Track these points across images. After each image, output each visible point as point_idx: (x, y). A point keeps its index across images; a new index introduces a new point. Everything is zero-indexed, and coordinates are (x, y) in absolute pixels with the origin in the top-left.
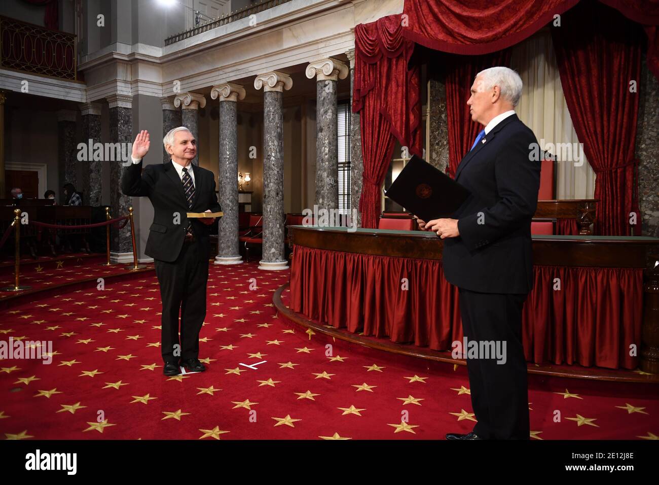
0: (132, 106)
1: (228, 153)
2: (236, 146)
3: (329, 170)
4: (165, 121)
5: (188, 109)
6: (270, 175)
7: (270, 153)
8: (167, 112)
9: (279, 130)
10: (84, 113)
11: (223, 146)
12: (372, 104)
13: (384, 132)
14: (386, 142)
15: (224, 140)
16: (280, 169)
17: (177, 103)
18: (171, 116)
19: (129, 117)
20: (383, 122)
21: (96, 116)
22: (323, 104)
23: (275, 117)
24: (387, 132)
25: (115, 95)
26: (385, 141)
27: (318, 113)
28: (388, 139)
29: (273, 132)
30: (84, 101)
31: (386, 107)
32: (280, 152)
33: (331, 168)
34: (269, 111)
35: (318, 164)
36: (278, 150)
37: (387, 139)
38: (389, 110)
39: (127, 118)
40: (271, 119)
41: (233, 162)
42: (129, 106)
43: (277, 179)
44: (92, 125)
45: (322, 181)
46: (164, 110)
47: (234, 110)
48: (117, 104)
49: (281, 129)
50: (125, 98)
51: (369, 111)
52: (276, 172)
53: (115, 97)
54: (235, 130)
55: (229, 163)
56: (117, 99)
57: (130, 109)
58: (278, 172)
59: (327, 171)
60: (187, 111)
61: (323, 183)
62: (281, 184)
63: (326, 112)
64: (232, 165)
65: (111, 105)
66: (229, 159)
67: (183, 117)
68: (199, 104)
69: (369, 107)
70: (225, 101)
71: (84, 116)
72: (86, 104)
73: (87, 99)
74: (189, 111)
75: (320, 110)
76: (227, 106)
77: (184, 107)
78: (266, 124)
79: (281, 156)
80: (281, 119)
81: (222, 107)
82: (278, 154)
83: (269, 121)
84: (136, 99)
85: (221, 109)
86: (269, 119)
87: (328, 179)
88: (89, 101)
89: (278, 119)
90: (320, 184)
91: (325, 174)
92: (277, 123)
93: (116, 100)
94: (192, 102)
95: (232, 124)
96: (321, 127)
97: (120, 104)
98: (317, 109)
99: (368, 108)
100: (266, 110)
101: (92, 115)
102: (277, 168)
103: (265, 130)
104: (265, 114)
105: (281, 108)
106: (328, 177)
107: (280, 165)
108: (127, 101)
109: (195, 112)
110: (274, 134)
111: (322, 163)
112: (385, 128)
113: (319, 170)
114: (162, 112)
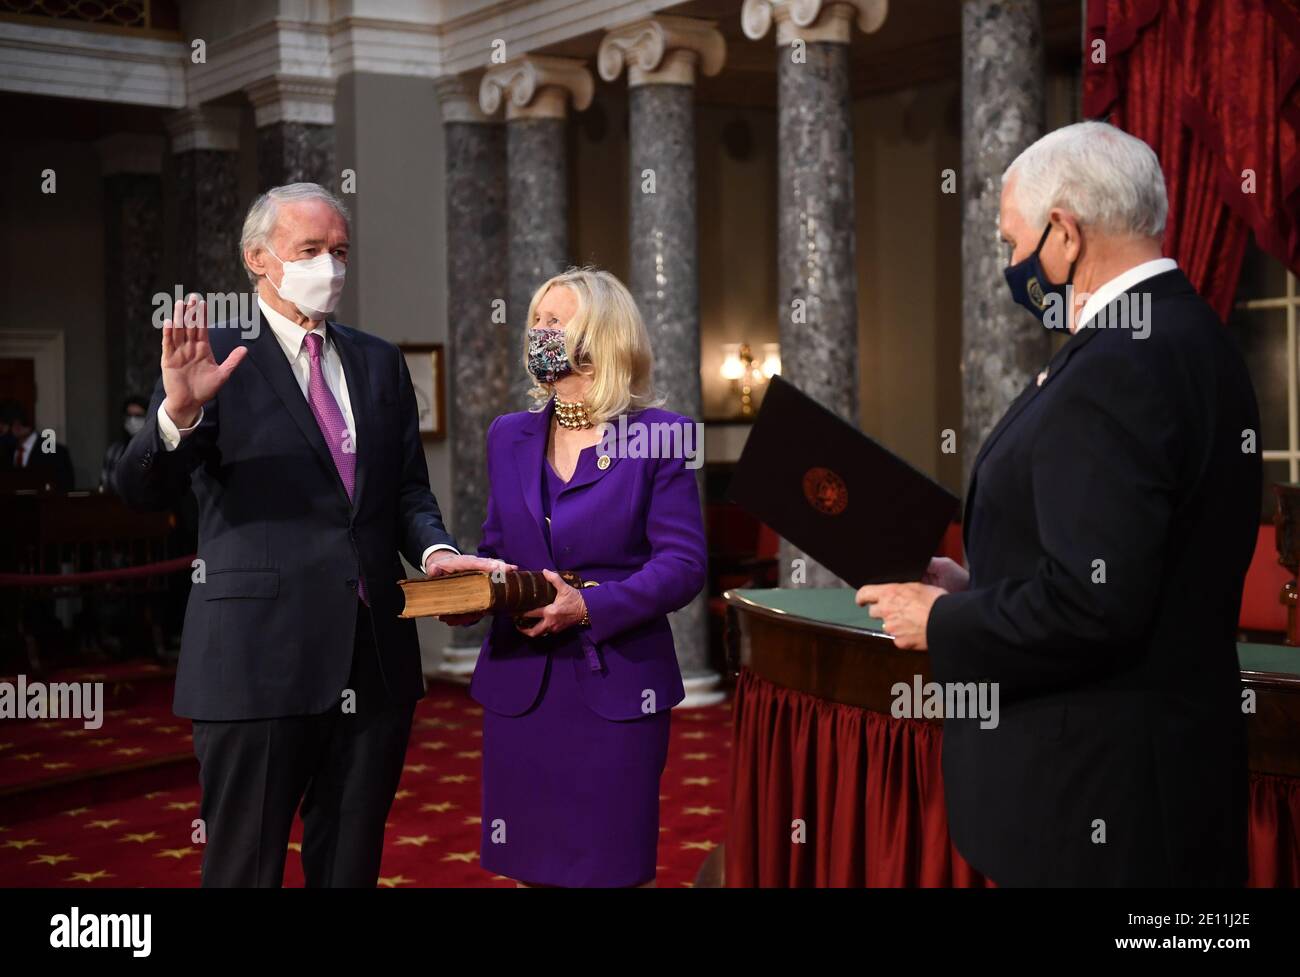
0: (337, 114)
1: (660, 279)
2: (690, 255)
3: (1012, 348)
4: (451, 166)
5: (526, 119)
6: (801, 366)
7: (799, 283)
8: (459, 133)
9: (835, 191)
10: (181, 144)
11: (641, 257)
12: (1153, 82)
13: (1199, 193)
14: (1208, 233)
15: (646, 232)
16: (842, 343)
17: (489, 99)
18: (474, 145)
19: (322, 155)
20: (1194, 152)
21: (221, 155)
22: (985, 88)
23: (817, 143)
24: (1209, 197)
25: (272, 82)
26: (1202, 231)
27: (966, 122)
28: (1215, 223)
29: (811, 201)
30: (178, 102)
31: (1204, 94)
32: (839, 275)
33: (1021, 337)
34: (797, 121)
35: (967, 322)
36: (830, 269)
37: (1209, 223)
38: (1216, 108)
39: (316, 162)
40: (802, 150)
41: (679, 317)
42: (324, 115)
43: (829, 382)
44: (208, 187)
45: (982, 389)
46: (450, 126)
47: (681, 117)
48: (281, 113)
49: (844, 186)
50: (308, 88)
51: (1144, 110)
52: (823, 354)
53: (273, 89)
54: (686, 192)
55: (667, 321)
56: (278, 93)
57: (329, 127)
58: (832, 353)
59: (1002, 352)
60: (524, 126)
61: (988, 397)
62: (845, 398)
63: (995, 118)
64: (678, 328)
65: (264, 118)
66: (663, 304)
67: (511, 147)
68: (569, 99)
69: (1144, 94)
70: (648, 86)
71: (180, 156)
72: (184, 113)
73: (188, 95)
74: (531, 128)
75: (973, 111)
76: (656, 103)
77: (512, 113)
78: (785, 173)
79: (845, 294)
80: (843, 146)
81: (638, 108)
82: (832, 284)
83: (797, 159)
84: (347, 88)
85: (635, 118)
86: (795, 149)
87: (1007, 382)
88: (195, 102)
89: (833, 150)
90: (977, 403)
91: (994, 364)
92: (826, 166)
93: (276, 99)
94: (539, 91)
95: (674, 170)
96: (976, 177)
97: (294, 112)
98: (966, 108)
99: (1138, 100)
100: (786, 115)
101: (207, 152)
102: (829, 336)
103: (783, 192)
104: (783, 133)
105: (842, 104)
106: (1006, 372)
107: (840, 325)
108: (314, 98)
109: (552, 128)
110: (813, 206)
111: (984, 316)
112: (1202, 178)
113: (974, 345)
114: (442, 135)
